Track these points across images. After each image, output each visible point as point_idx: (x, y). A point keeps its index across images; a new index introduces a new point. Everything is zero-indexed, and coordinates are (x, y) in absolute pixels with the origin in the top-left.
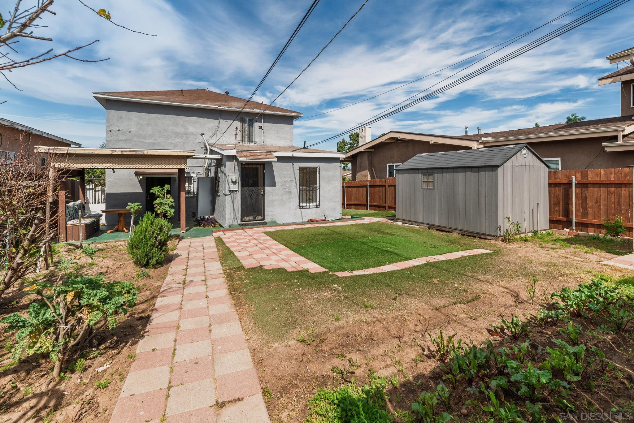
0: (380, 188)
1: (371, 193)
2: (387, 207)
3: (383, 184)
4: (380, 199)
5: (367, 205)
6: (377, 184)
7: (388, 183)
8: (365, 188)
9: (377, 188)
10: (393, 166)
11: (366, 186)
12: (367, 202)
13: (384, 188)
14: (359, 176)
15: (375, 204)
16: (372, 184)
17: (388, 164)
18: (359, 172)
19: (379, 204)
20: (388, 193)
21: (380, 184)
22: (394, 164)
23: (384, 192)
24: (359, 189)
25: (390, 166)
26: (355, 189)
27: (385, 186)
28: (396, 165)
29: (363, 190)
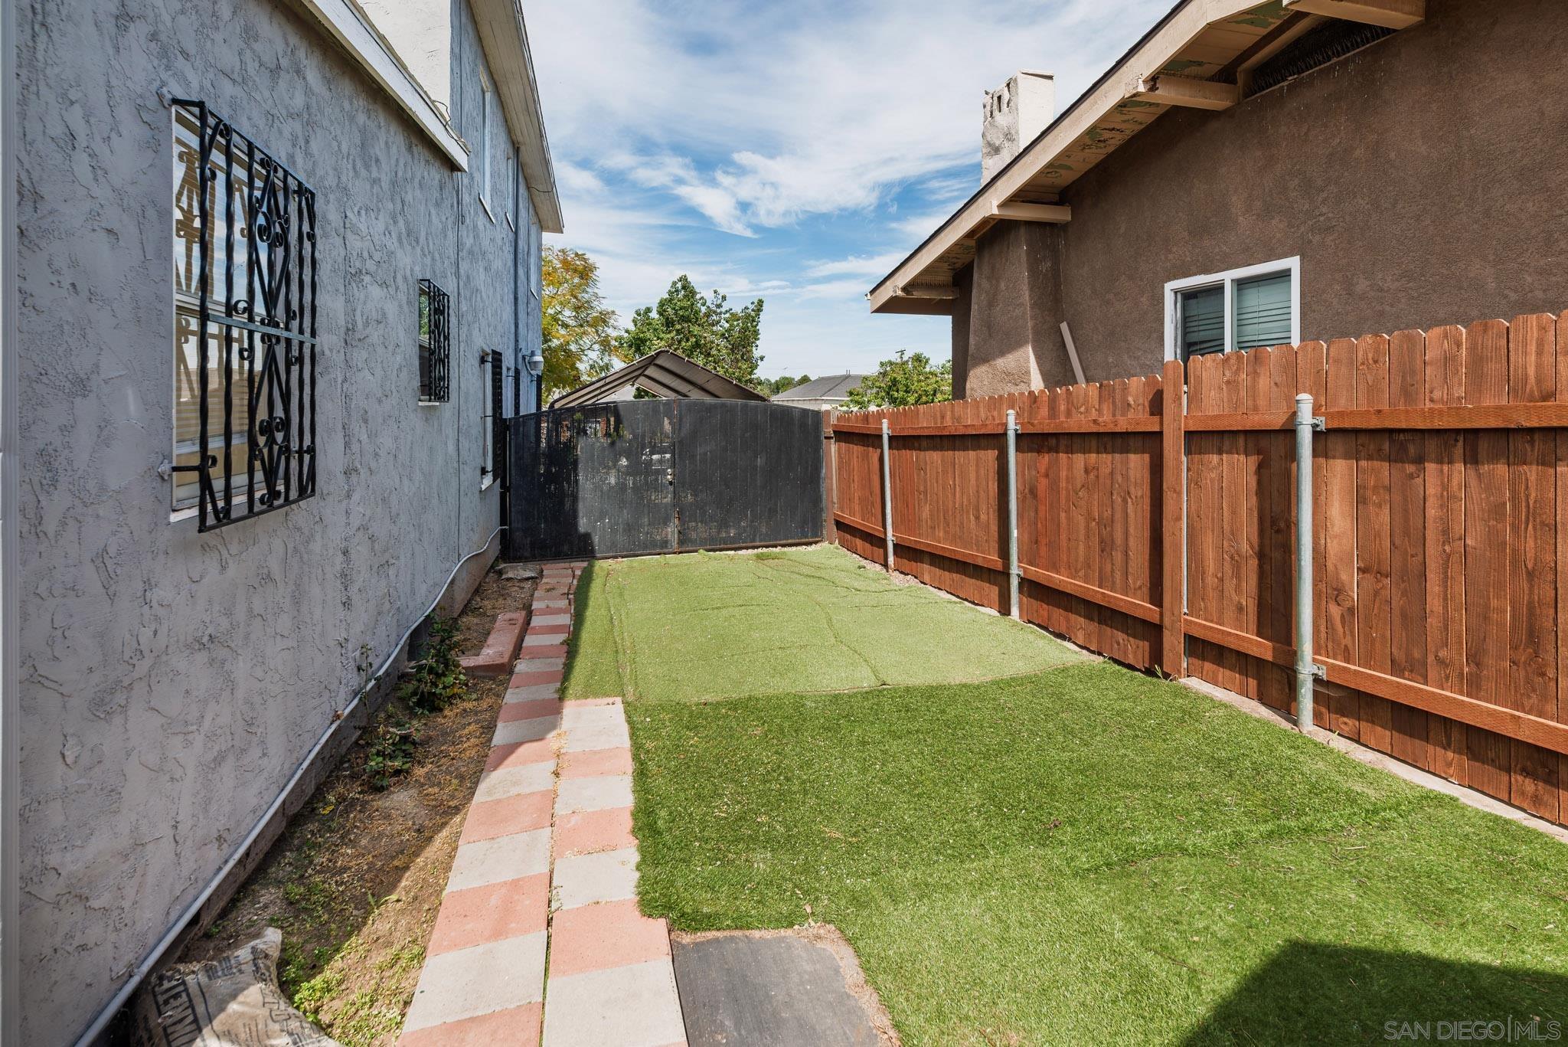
0: (1105, 461)
1: (1030, 493)
2: (1173, 643)
3: (1137, 419)
4: (1106, 546)
5: (1006, 574)
6: (1079, 423)
7: (1179, 416)
8: (991, 455)
9: (1079, 460)
10: (1218, 289)
11: (997, 440)
12: (1004, 554)
13: (1137, 463)
14: (979, 380)
15: (1060, 579)
16: (1043, 423)
17: (1169, 287)
18: (985, 360)
19: (1094, 590)
20: (1180, 504)
21: (1108, 420)
22: (1228, 277)
23: (1142, 491)
24: (960, 456)
25: (1188, 296)
26: (934, 457)
27: (1151, 442)
28: (1241, 284)
29: (978, 463)
